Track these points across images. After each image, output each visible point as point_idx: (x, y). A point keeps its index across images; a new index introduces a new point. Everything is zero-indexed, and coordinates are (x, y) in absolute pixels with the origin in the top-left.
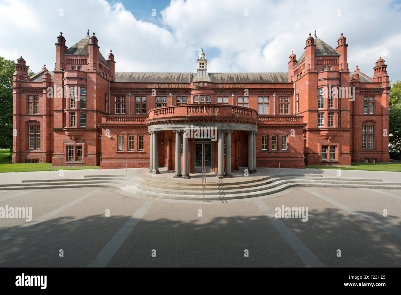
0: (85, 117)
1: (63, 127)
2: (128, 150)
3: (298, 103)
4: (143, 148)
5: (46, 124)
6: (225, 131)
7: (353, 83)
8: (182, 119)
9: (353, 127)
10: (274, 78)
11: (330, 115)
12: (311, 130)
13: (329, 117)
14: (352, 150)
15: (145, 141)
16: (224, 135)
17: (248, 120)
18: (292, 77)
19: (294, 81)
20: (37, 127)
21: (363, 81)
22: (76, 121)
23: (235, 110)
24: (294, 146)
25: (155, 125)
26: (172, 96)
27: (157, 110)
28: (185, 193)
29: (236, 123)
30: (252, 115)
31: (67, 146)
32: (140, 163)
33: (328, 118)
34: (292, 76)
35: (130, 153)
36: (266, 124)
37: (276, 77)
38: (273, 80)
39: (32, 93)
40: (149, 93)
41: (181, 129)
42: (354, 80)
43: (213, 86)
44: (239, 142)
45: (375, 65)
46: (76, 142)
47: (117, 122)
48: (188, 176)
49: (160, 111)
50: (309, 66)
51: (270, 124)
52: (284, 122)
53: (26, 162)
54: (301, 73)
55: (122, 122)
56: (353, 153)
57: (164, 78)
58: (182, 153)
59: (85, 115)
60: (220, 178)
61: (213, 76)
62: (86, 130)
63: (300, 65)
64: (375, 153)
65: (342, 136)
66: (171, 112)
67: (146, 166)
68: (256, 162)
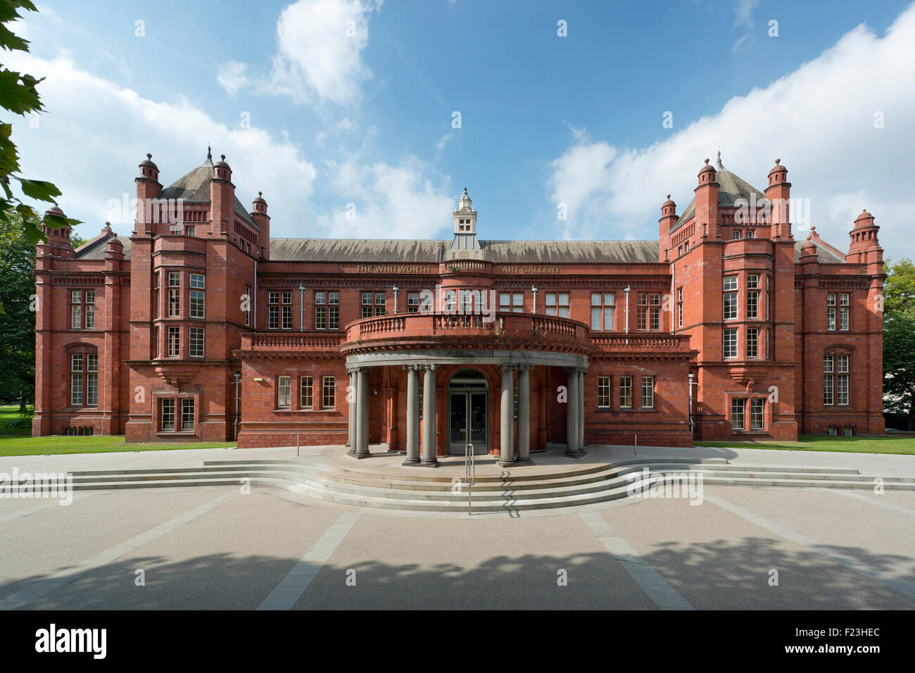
0: (201, 337)
1: (152, 357)
2: (299, 408)
3: (681, 308)
4: (332, 403)
5: (110, 351)
6: (516, 368)
7: (802, 265)
8: (422, 342)
9: (803, 360)
10: (626, 253)
11: (751, 333)
12: (708, 365)
13: (749, 337)
14: (800, 408)
15: (337, 387)
16: (514, 375)
17: (566, 345)
18: (667, 251)
19: (671, 259)
20: (91, 357)
21: (826, 261)
22: (181, 345)
23: (539, 324)
24: (669, 401)
25: (362, 355)
26: (398, 291)
27: (367, 322)
28: (429, 498)
29: (540, 350)
30: (575, 333)
31: (160, 400)
32: (326, 436)
33: (746, 340)
34: (668, 248)
35: (304, 414)
36: (608, 353)
37: (631, 252)
38: (625, 256)
39: (79, 284)
40: (345, 285)
41: (419, 363)
42: (805, 259)
43: (489, 270)
44: (547, 391)
45: (852, 227)
46: (180, 391)
47: (275, 348)
48: (434, 463)
49: (375, 324)
50: (705, 228)
51: (616, 353)
52: (647, 347)
53: (65, 434)
54: (687, 244)
55: (287, 348)
56: (803, 414)
57: (380, 251)
58: (421, 413)
59: (201, 331)
60: (504, 466)
61: (489, 248)
62: (203, 364)
63: (685, 226)
64: (853, 414)
65: (779, 379)
66: (399, 328)
67: (340, 441)
68: (585, 434)
